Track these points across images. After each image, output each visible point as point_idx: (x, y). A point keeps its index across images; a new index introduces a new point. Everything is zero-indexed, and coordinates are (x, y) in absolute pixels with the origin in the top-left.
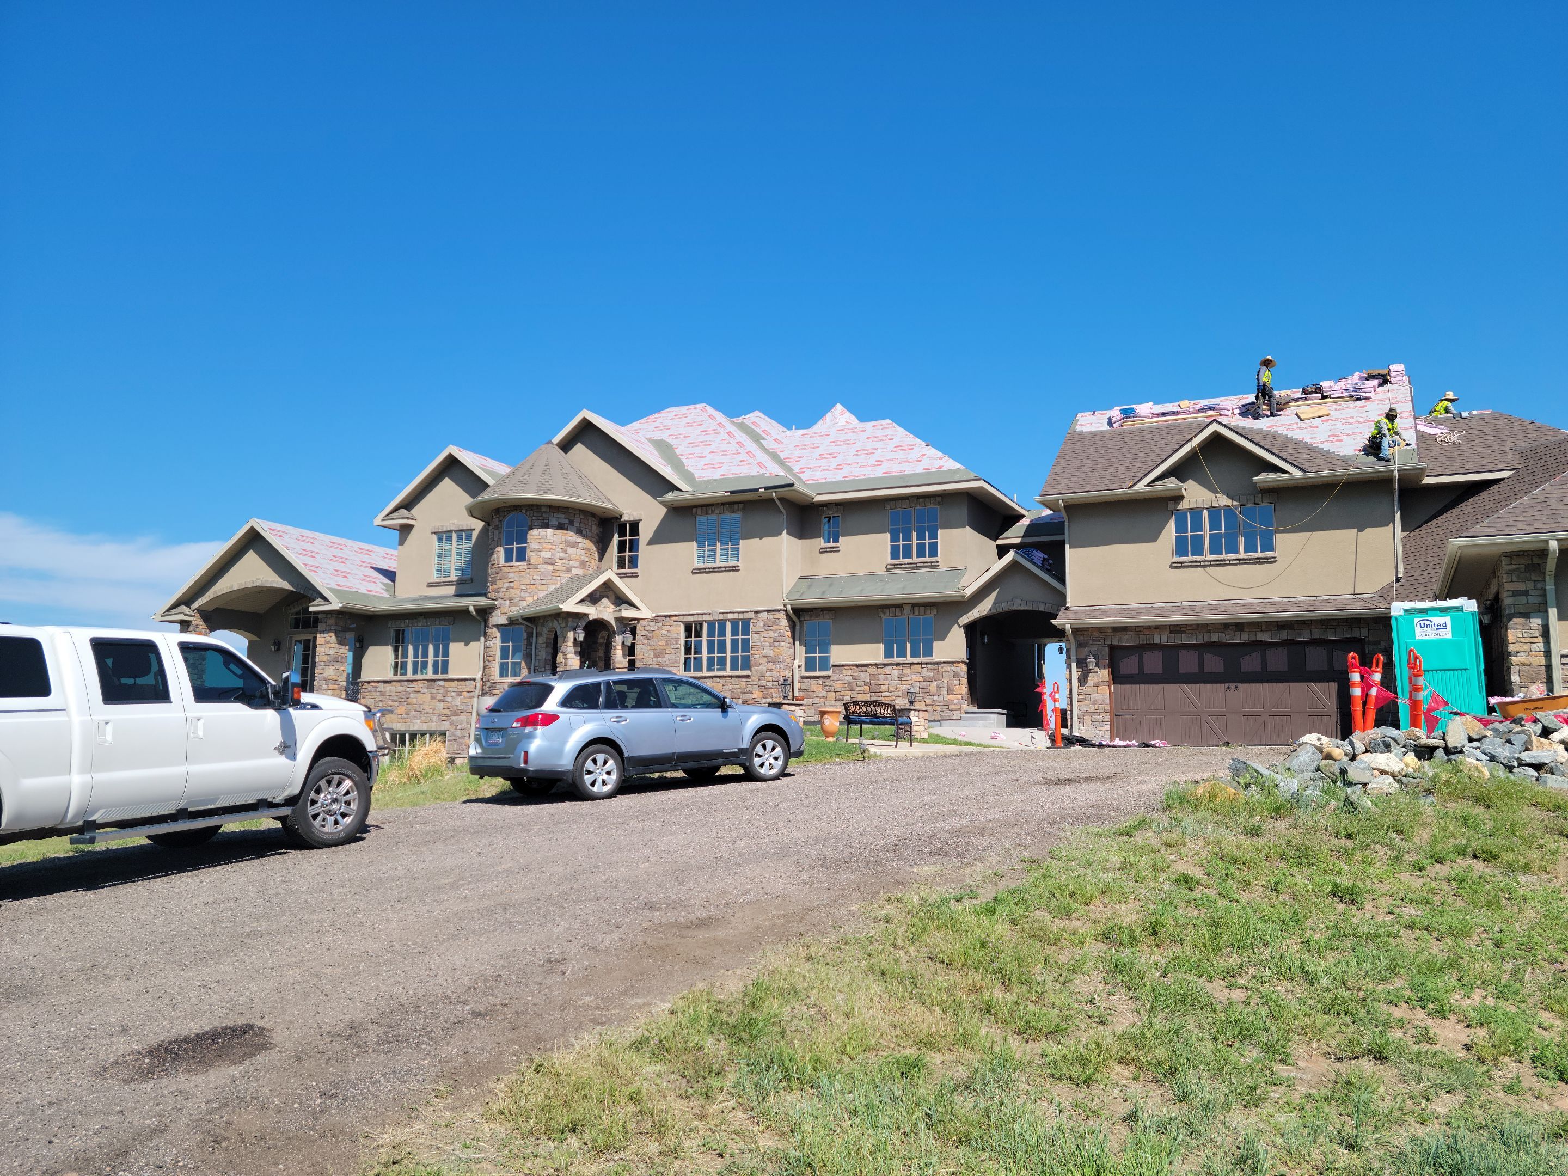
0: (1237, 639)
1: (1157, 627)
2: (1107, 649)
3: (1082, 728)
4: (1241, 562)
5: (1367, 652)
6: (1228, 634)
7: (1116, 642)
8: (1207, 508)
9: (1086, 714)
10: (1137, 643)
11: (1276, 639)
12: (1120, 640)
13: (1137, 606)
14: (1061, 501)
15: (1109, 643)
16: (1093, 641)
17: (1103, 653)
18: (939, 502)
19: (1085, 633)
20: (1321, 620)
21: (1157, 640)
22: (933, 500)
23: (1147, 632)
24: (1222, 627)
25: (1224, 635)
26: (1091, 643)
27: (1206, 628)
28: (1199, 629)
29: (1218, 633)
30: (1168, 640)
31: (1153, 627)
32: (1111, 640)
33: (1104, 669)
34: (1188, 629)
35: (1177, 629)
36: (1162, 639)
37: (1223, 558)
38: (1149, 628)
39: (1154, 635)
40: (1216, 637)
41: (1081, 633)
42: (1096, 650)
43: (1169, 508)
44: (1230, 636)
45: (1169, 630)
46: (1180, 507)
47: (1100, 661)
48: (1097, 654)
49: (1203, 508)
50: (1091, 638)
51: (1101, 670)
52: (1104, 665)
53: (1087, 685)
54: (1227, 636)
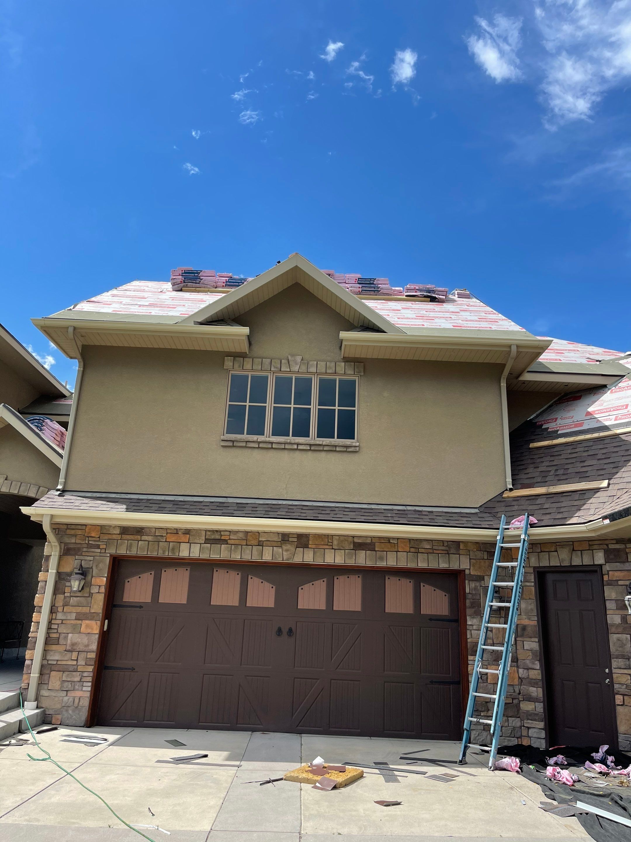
0: (298, 559)
1: (187, 532)
2: (108, 560)
4: (313, 448)
5: (467, 591)
6: (287, 550)
7: (122, 551)
8: (273, 372)
10: (155, 554)
11: (351, 562)
12: (129, 547)
13: (163, 498)
15: (113, 551)
16: (89, 546)
17: (101, 565)
19: (79, 532)
20: (410, 540)
21: (184, 552)
23: (173, 538)
24: (279, 538)
25: (280, 550)
26: (85, 550)
27: (257, 539)
28: (247, 540)
29: (272, 547)
30: (201, 553)
31: (182, 531)
32: (116, 547)
33: (99, 592)
34: (231, 537)
35: (215, 537)
36: (192, 550)
37: (289, 441)
38: (176, 532)
39: (181, 543)
40: (268, 553)
41: (73, 532)
42: (91, 561)
43: (225, 366)
44: (289, 553)
45: (204, 538)
46: (240, 366)
47: (93, 579)
48: (92, 568)
49: (270, 372)
50: (87, 542)
51: (92, 593)
52: (100, 586)
53: (67, 617)
54: (285, 553)
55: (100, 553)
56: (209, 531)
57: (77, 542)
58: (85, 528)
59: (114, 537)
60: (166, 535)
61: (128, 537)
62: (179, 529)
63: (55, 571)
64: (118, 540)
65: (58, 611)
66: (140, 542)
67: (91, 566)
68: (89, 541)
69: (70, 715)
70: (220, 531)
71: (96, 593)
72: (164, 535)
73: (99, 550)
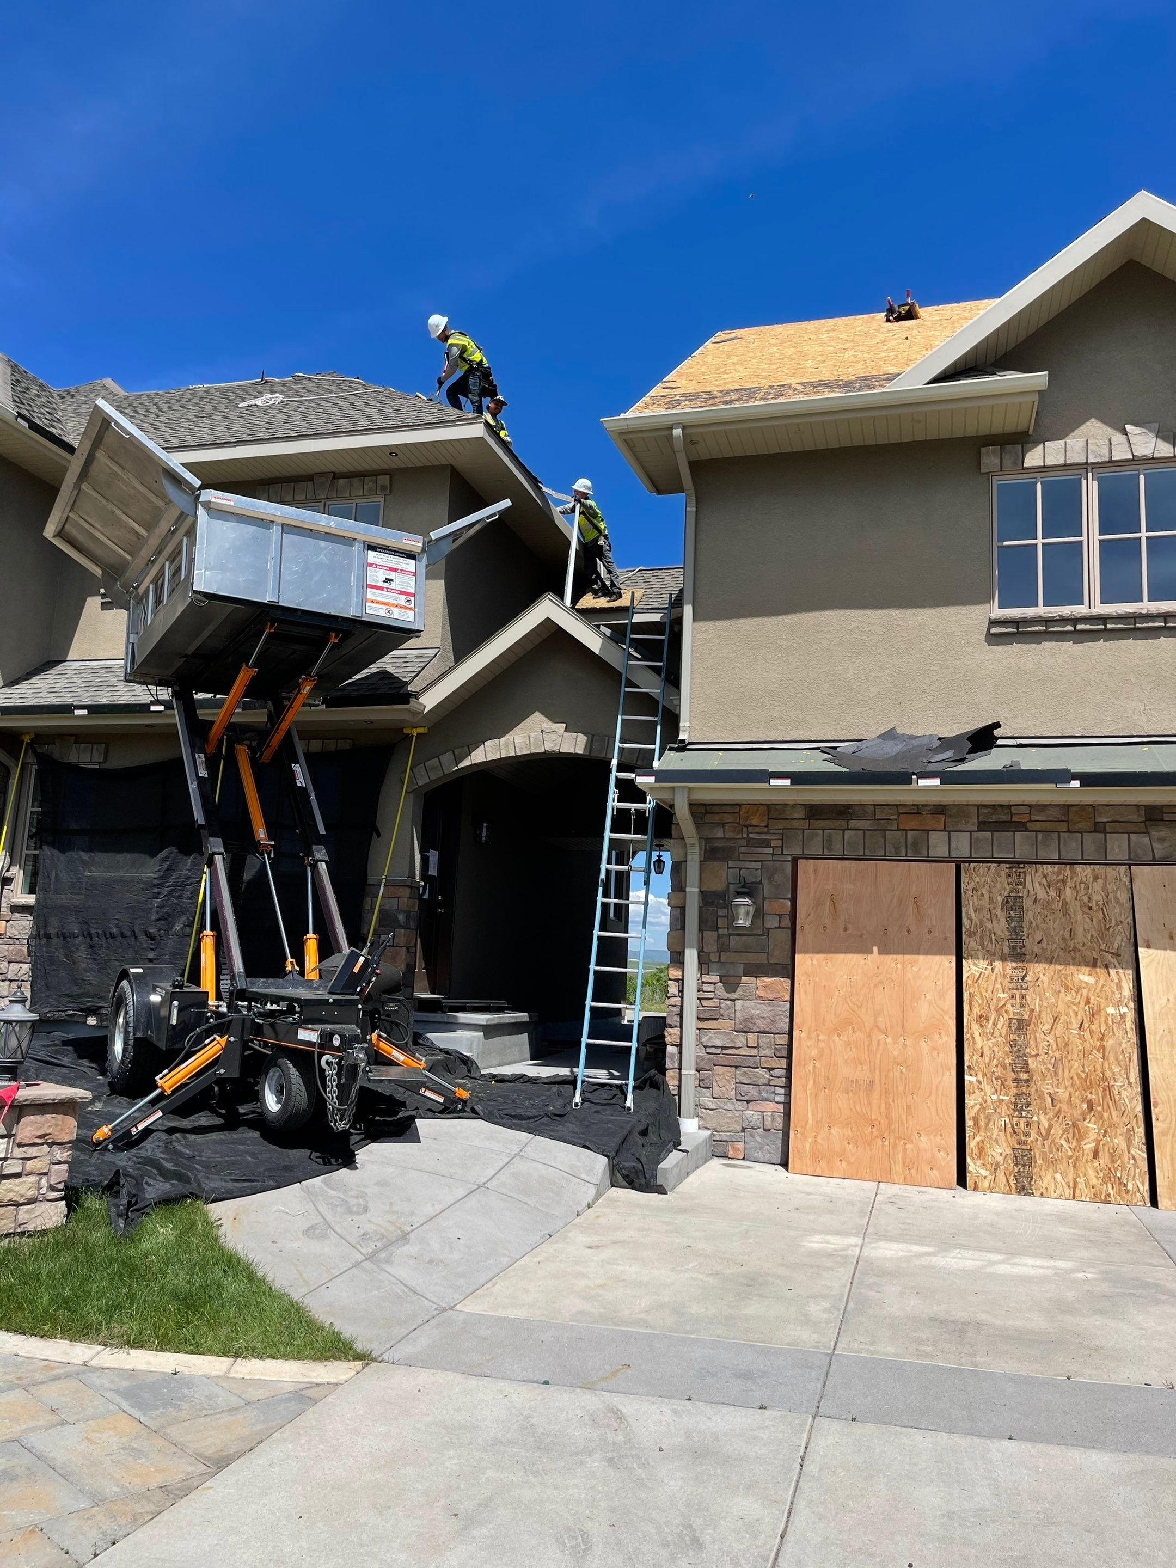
1: (940, 810)
2: (789, 867)
3: (707, 1100)
7: (815, 850)
8: (1095, 466)
9: (721, 1059)
10: (879, 854)
12: (828, 843)
14: (677, 432)
15: (797, 851)
16: (750, 843)
17: (777, 878)
18: (383, 488)
19: (729, 818)
21: (938, 849)
22: (369, 484)
23: (912, 823)
24: (1139, 816)
25: (1146, 840)
26: (743, 849)
27: (1090, 818)
28: (1068, 821)
29: (1126, 835)
30: (973, 850)
31: (929, 808)
32: (801, 843)
33: (779, 927)
34: (1034, 817)
35: (999, 818)
36: (953, 845)
37: (1144, 611)
38: (916, 812)
39: (930, 832)
40: (1119, 847)
41: (716, 818)
42: (757, 869)
43: (982, 467)
44: (1166, 844)
45: (976, 821)
46: (1015, 463)
47: (766, 903)
48: (760, 883)
49: (1085, 466)
50: (745, 836)
51: (769, 929)
52: (780, 916)
53: (728, 971)
54: (1156, 845)
55: (773, 854)
56: (985, 806)
57: (727, 836)
58: (738, 810)
59: (796, 824)
60: (895, 817)
61: (821, 823)
62: (923, 806)
63: (697, 890)
64: (803, 829)
65: (710, 961)
66: (846, 832)
67: (760, 879)
68: (748, 833)
69: (759, 1143)
70: (1010, 806)
71: (776, 928)
72: (892, 817)
73: (770, 850)
